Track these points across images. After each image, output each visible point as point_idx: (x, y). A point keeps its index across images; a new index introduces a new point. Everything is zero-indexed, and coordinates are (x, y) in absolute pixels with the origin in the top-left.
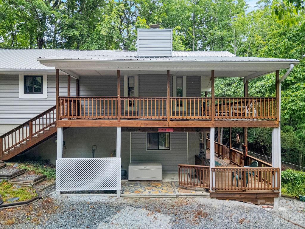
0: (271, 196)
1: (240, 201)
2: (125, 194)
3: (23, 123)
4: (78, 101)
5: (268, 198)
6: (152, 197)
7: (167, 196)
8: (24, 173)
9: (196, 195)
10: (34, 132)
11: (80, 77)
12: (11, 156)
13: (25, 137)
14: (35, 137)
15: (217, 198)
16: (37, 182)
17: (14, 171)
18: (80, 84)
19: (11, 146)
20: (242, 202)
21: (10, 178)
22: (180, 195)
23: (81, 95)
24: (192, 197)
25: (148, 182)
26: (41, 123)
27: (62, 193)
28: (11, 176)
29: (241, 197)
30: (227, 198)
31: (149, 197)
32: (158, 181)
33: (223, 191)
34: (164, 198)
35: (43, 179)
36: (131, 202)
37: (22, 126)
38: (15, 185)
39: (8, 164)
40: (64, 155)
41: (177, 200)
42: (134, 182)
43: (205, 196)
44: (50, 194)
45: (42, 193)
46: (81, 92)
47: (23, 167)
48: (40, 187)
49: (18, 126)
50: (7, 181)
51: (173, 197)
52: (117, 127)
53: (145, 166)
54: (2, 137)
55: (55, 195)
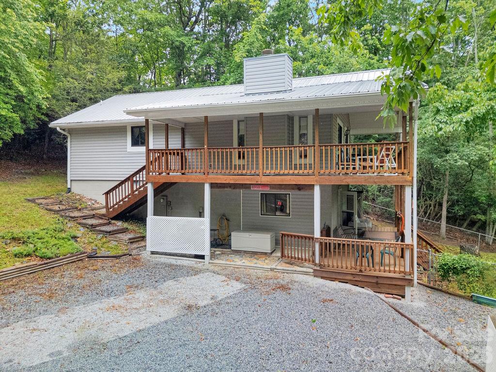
0: (399, 283)
1: (354, 285)
2: (216, 261)
3: (123, 179)
4: (182, 153)
5: (396, 285)
6: (242, 267)
7: (261, 269)
8: (124, 232)
9: (296, 271)
10: (135, 189)
11: (186, 124)
12: (115, 214)
13: (127, 194)
14: (136, 194)
15: (322, 278)
16: (132, 241)
17: (115, 228)
18: (186, 133)
19: (115, 203)
20: (358, 286)
21: (108, 234)
22: (275, 269)
23: (187, 146)
24: (290, 273)
25: (254, 254)
26: (141, 179)
27: (153, 253)
28: (110, 232)
29: (354, 279)
30: (336, 279)
31: (239, 267)
32: (266, 254)
33: (330, 269)
34: (256, 270)
35: (142, 239)
36: (216, 269)
37: (123, 182)
38: (112, 242)
39: (113, 222)
40: (156, 213)
41: (271, 274)
42: (237, 252)
43: (305, 273)
44: (140, 253)
45: (134, 251)
46: (186, 142)
47: (126, 225)
48: (135, 245)
49: (120, 182)
50: (106, 237)
51: (267, 270)
52: (204, 183)
53: (250, 234)
54: (107, 193)
55: (145, 255)
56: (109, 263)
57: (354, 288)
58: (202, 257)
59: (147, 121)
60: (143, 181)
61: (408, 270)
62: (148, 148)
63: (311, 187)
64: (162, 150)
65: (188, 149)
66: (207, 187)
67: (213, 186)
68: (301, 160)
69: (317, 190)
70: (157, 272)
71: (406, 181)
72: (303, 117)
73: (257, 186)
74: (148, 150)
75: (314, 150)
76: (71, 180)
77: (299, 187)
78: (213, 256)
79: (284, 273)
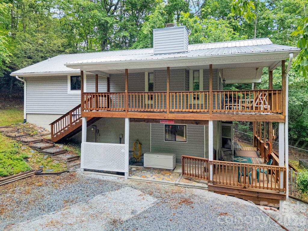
0: (275, 198)
1: (240, 198)
2: (133, 177)
3: (65, 113)
4: (108, 96)
5: (272, 199)
6: (153, 182)
7: (168, 184)
8: (64, 153)
9: (194, 186)
10: (73, 121)
11: (110, 75)
12: (58, 139)
13: (67, 125)
14: (74, 125)
15: (215, 192)
16: (70, 160)
17: (58, 150)
18: (110, 81)
19: (58, 131)
20: (242, 199)
21: (52, 155)
22: (179, 184)
23: (112, 90)
24: (190, 188)
25: (160, 171)
26: (78, 113)
27: (85, 170)
28: (54, 153)
29: (240, 194)
30: (225, 193)
31: (151, 182)
32: (169, 170)
33: (221, 185)
34: (164, 185)
35: (77, 158)
36: (134, 184)
37: (64, 116)
38: (55, 161)
39: (56, 145)
40: (88, 140)
41: (175, 188)
42: (148, 169)
43: (203, 188)
44: (76, 170)
45: (71, 168)
46: (111, 88)
47: (66, 147)
48: (72, 164)
49: (62, 116)
50: (50, 157)
51: (172, 185)
52: (125, 118)
53: (158, 155)
54: (52, 124)
55: (80, 171)
56: (51, 179)
57: (240, 201)
58: (123, 174)
59: (82, 72)
60: (79, 115)
61: (282, 187)
62: (83, 92)
63: (206, 122)
64: (93, 93)
65: (113, 93)
66: (127, 121)
67: (131, 120)
68: (194, 101)
69: (211, 125)
70: (89, 187)
71: (280, 119)
72: (196, 70)
73: (165, 121)
74: (83, 93)
75: (209, 94)
76: (27, 114)
77: (197, 122)
78: (131, 172)
79: (185, 187)
